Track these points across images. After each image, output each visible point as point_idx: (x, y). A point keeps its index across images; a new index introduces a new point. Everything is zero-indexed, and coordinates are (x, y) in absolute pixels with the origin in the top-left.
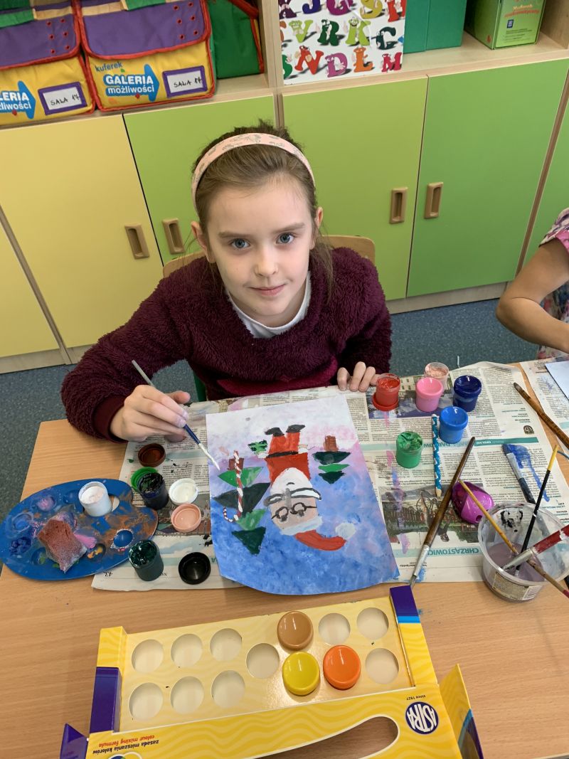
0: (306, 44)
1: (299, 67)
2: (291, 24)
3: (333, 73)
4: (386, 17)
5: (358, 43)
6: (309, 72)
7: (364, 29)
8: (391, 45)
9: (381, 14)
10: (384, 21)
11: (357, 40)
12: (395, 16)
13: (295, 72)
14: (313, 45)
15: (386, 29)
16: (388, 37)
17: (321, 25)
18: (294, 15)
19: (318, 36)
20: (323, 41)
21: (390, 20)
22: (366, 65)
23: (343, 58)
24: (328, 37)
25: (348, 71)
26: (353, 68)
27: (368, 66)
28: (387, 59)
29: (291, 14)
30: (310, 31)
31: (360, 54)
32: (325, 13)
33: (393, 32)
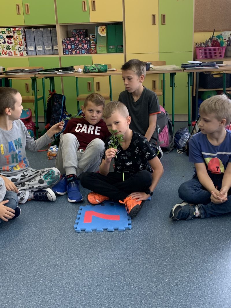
3: (9, 55)
5: (14, 50)
7: (15, 47)
10: (19, 46)
12: (21, 46)
13: (2, 54)
15: (19, 48)
18: (1, 44)
23: (11, 52)
24: (8, 48)
26: (13, 55)
27: (16, 54)
28: (20, 53)
30: (4, 47)
32: (7, 44)
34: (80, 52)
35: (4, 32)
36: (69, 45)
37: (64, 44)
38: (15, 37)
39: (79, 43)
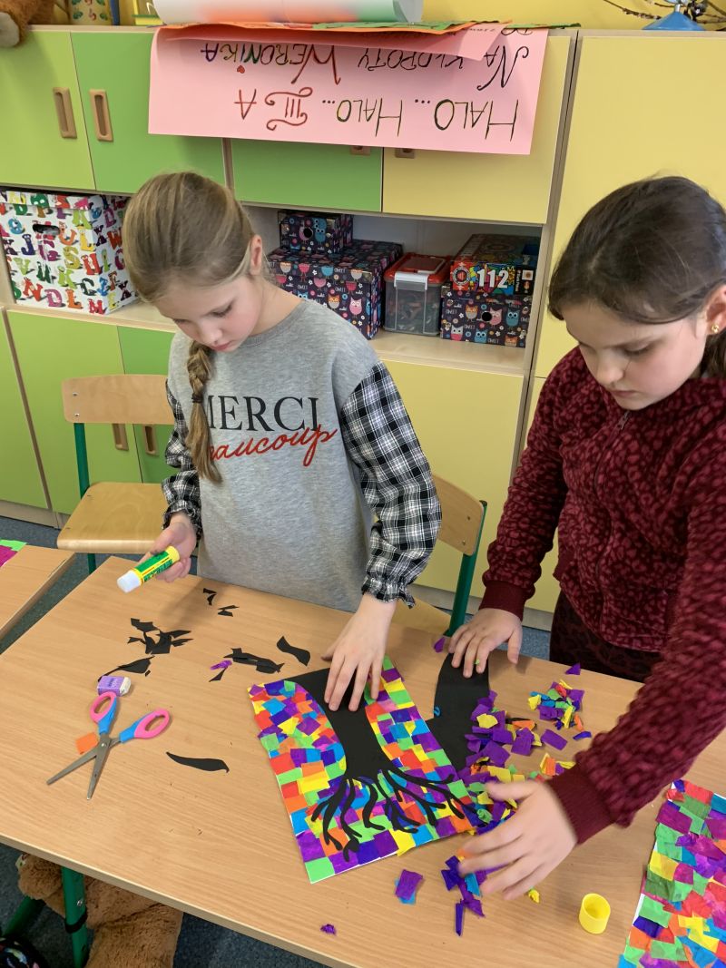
0: (28, 276)
1: (26, 293)
2: (15, 259)
4: (84, 271)
5: (67, 285)
6: (34, 298)
7: (70, 275)
8: (93, 293)
9: (80, 268)
11: (66, 283)
12: (91, 272)
13: (23, 296)
14: (33, 277)
15: (86, 280)
16: (88, 285)
17: (37, 265)
18: (16, 254)
19: (36, 273)
20: (39, 275)
21: (88, 273)
22: (76, 304)
23: (58, 295)
24: (44, 276)
25: (63, 305)
26: (67, 304)
27: (77, 305)
28: (92, 303)
29: (14, 253)
30: (30, 267)
31: (70, 293)
32: (37, 257)
33: (92, 283)
35: (25, 207)
38: (67, 233)
39: (330, 289)
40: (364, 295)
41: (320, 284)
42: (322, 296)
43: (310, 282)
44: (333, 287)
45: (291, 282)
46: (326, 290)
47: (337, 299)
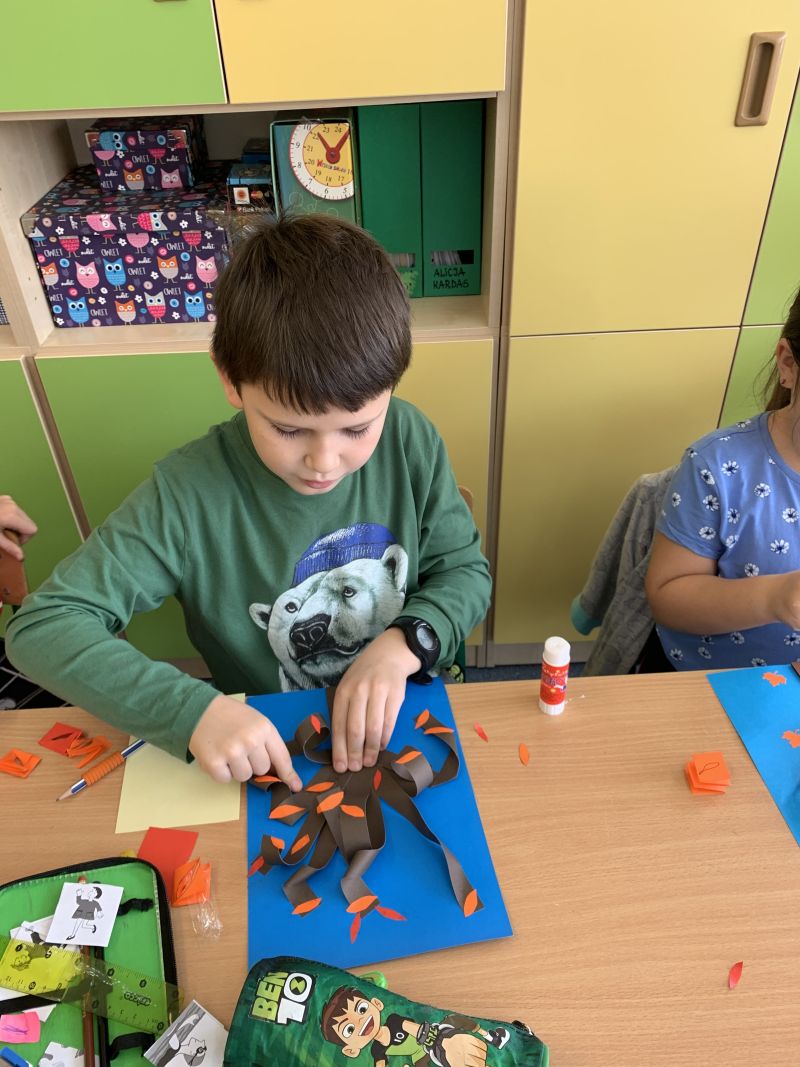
34: (169, 310)
36: (85, 261)
37: (41, 259)
39: (157, 248)
40: (218, 248)
41: (139, 241)
42: (146, 261)
43: (122, 242)
44: (162, 244)
45: (89, 246)
46: (151, 251)
47: (173, 263)
